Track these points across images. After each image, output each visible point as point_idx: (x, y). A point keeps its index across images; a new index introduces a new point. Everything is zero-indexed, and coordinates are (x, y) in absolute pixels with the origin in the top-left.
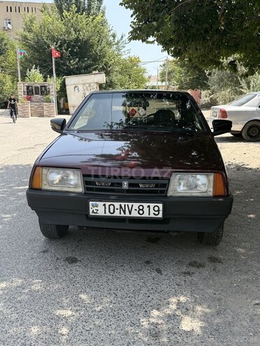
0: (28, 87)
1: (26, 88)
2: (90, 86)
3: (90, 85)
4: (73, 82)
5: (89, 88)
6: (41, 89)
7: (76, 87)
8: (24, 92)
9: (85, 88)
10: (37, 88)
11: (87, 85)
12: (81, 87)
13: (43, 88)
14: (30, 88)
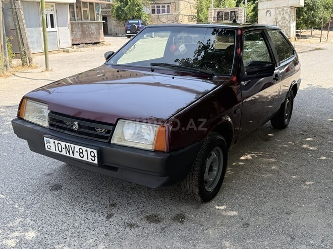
0: (219, 13)
1: (216, 13)
2: (283, 10)
3: (283, 8)
4: (265, 6)
5: (282, 13)
6: (231, 14)
7: (268, 11)
8: (214, 17)
9: (278, 12)
10: (227, 14)
11: (280, 10)
12: (273, 12)
13: (233, 14)
14: (220, 14)
